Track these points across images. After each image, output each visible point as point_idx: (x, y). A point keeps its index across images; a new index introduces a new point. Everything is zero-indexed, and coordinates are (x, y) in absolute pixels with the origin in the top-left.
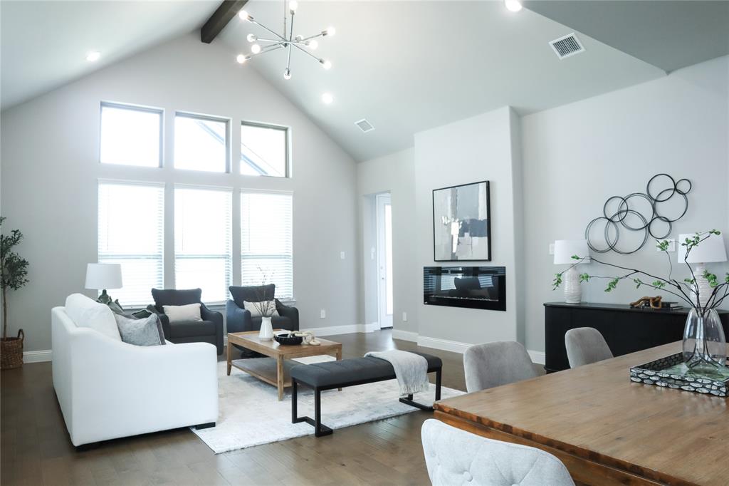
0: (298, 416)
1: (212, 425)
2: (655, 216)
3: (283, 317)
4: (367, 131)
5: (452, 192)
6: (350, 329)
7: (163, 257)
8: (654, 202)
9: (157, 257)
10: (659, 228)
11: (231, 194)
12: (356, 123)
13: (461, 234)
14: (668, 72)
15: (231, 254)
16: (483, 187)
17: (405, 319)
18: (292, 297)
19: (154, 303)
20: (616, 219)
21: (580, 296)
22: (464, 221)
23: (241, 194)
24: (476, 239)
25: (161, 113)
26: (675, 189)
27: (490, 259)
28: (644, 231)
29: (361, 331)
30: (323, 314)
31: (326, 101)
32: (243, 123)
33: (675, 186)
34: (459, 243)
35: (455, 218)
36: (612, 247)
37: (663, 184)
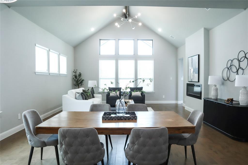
2: (239, 68)
4: (174, 39)
5: (192, 58)
6: (173, 102)
8: (239, 61)
9: (114, 79)
10: (240, 71)
11: (134, 61)
12: (170, 36)
13: (193, 73)
14: (245, 9)
15: (134, 78)
16: (198, 56)
18: (153, 91)
20: (230, 68)
22: (194, 68)
23: (138, 61)
24: (196, 74)
26: (245, 57)
27: (199, 81)
28: (236, 73)
29: (177, 103)
30: (164, 97)
31: (160, 30)
32: (138, 40)
33: (245, 55)
34: (193, 76)
35: (192, 67)
36: (228, 79)
37: (242, 54)
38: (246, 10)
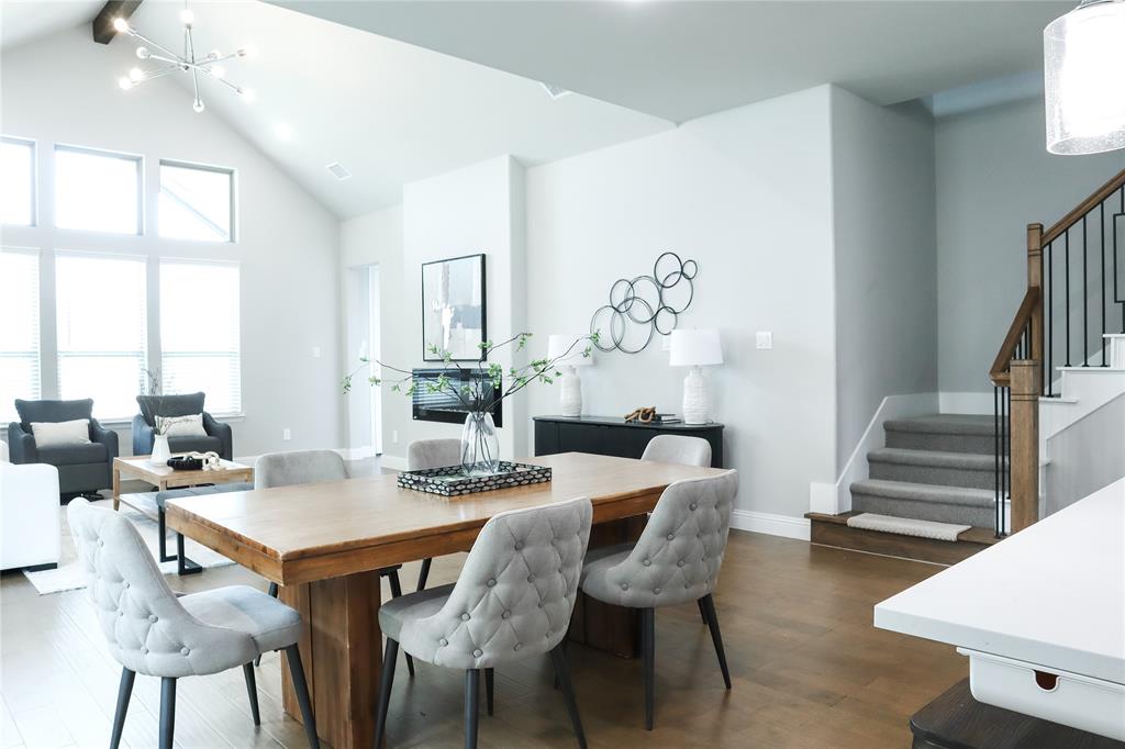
0: (168, 555)
1: (53, 566)
2: (661, 306)
3: (212, 438)
4: (344, 178)
5: (444, 267)
7: (39, 355)
8: (661, 288)
9: (31, 354)
10: (665, 319)
11: (144, 265)
12: (327, 167)
13: (453, 326)
14: (678, 124)
15: (146, 350)
16: (479, 258)
17: (395, 440)
18: (239, 410)
19: (19, 421)
20: (622, 309)
21: (579, 406)
22: (456, 307)
23: (161, 266)
25: (32, 145)
26: (682, 273)
27: (484, 358)
28: (650, 324)
30: (287, 435)
32: (162, 163)
33: (682, 268)
34: (450, 337)
35: (447, 304)
36: (617, 345)
37: (670, 265)
38: (682, 127)
